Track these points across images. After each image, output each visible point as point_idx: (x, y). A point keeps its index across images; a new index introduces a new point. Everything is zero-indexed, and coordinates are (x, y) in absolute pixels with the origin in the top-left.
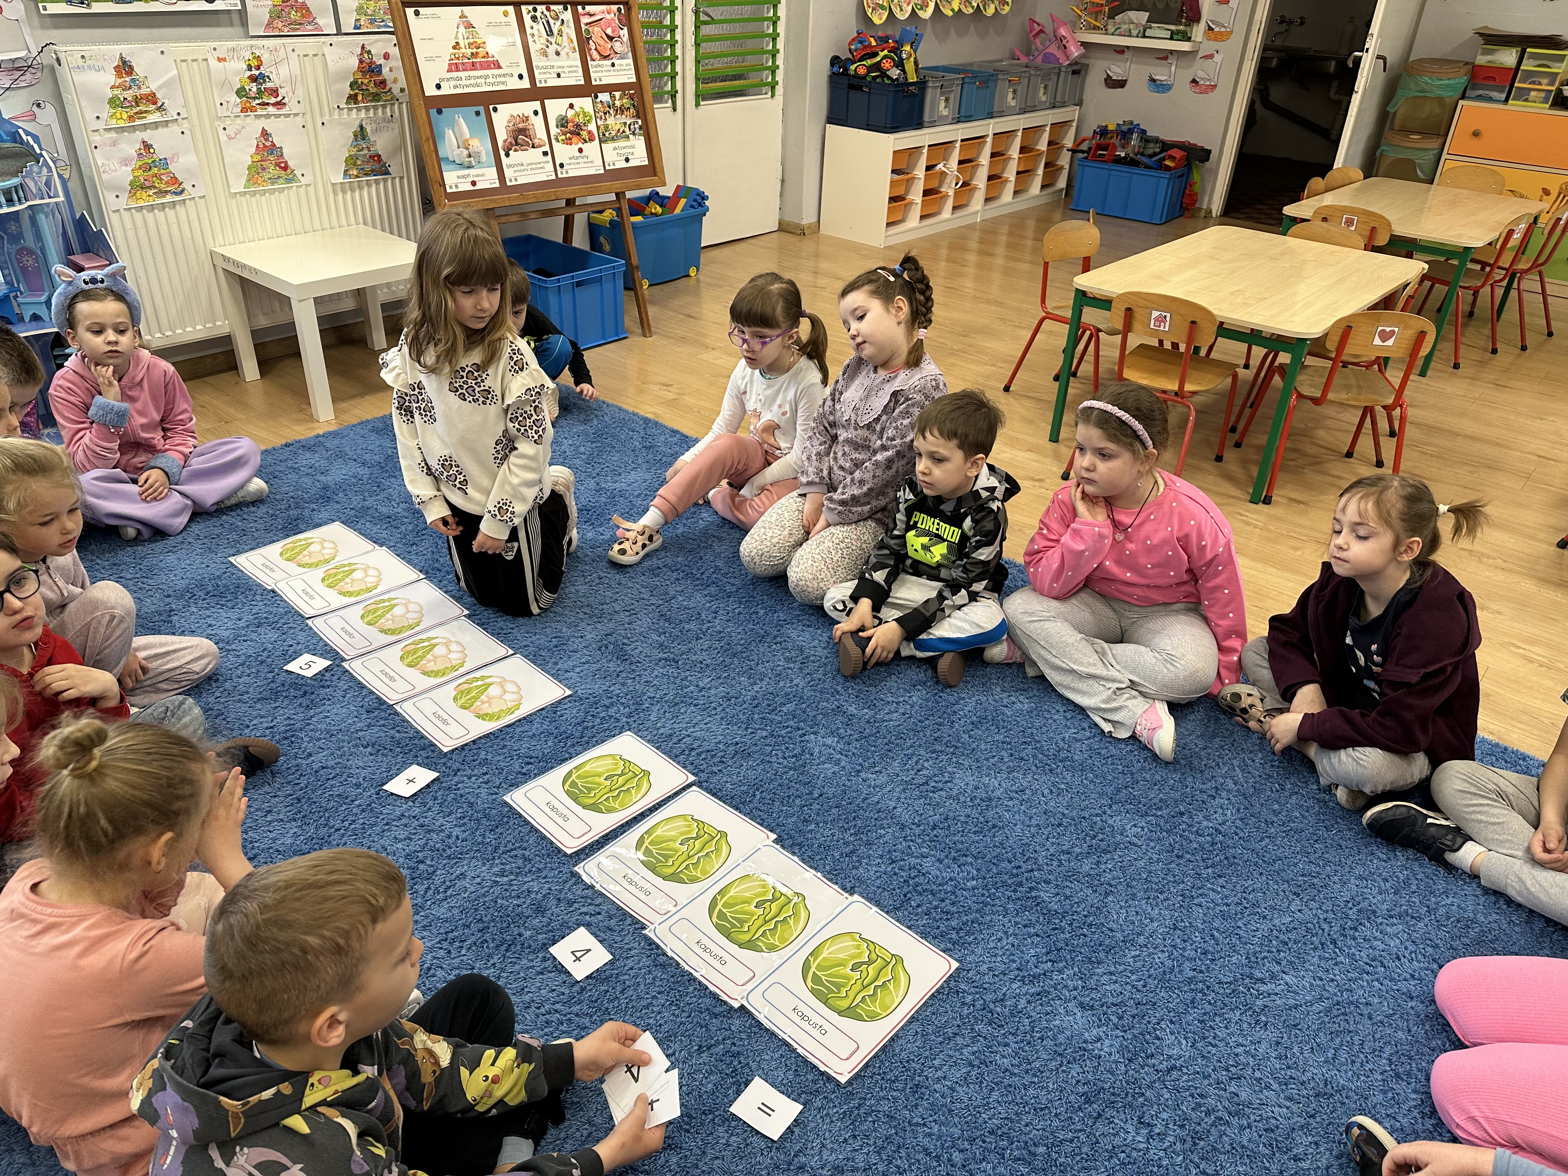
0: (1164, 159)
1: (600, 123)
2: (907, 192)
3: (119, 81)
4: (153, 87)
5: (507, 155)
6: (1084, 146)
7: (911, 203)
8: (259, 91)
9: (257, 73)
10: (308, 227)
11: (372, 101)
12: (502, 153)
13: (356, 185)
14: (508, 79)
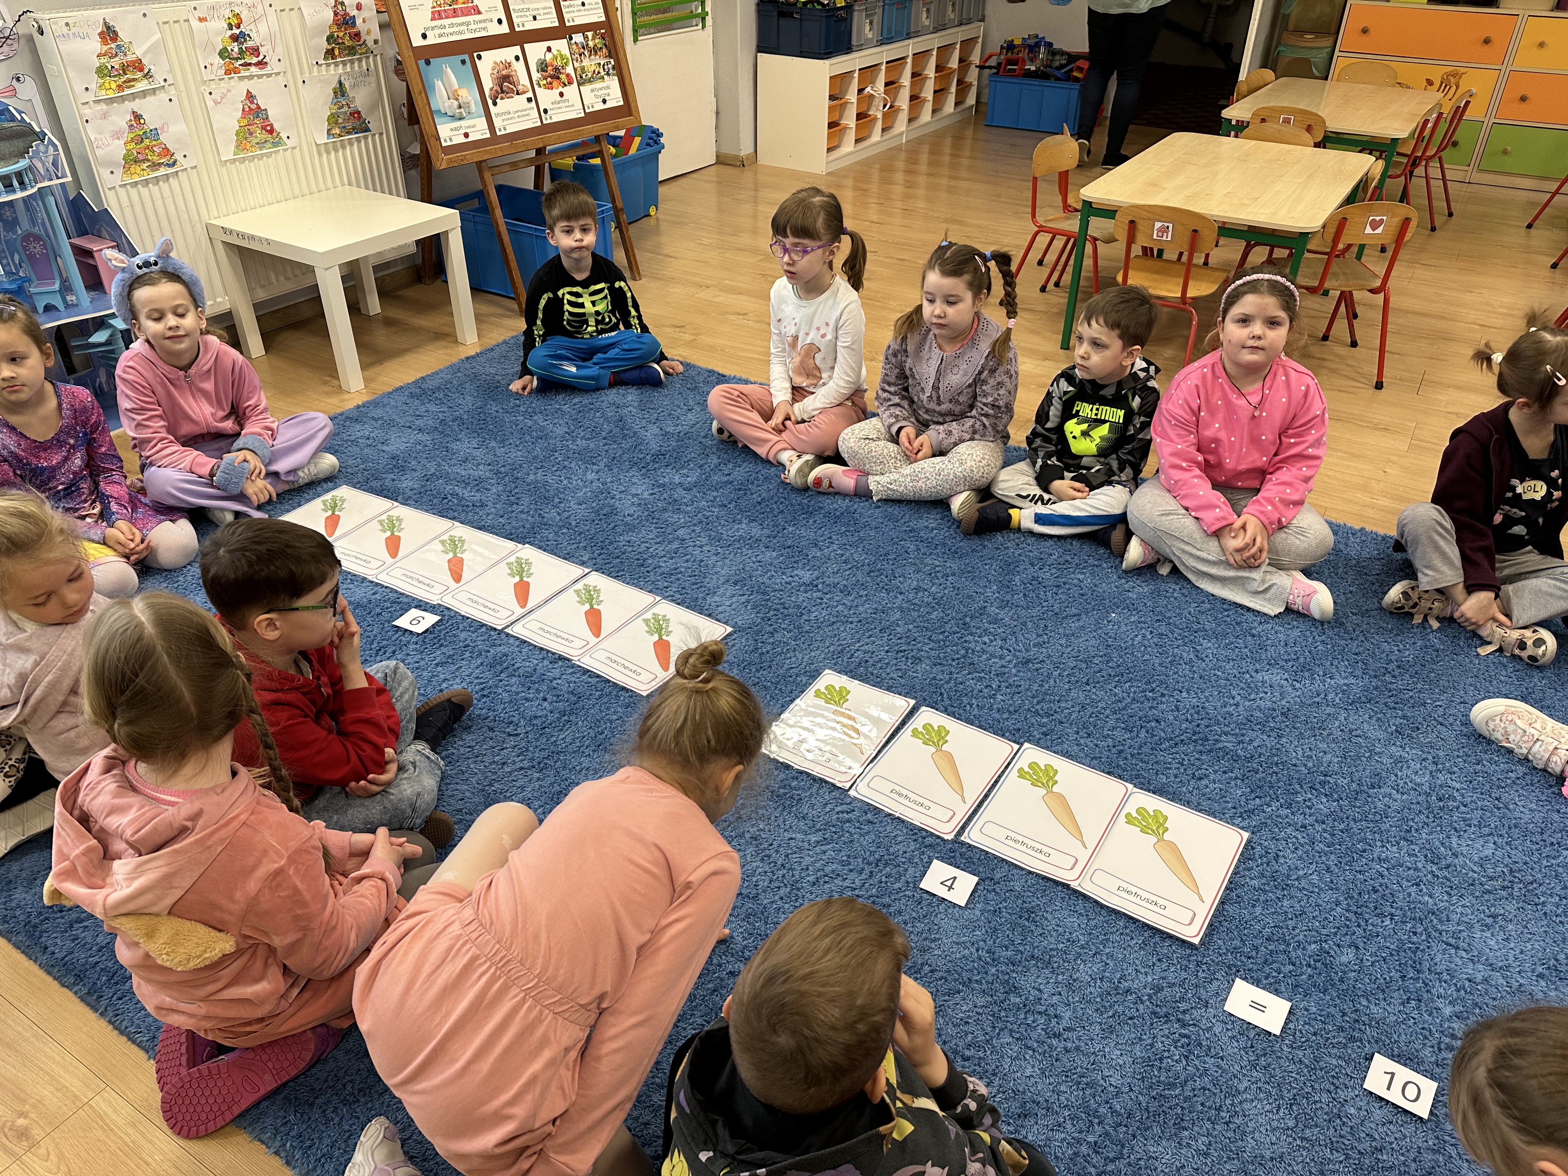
0: (1072, 70)
1: (577, 65)
2: (841, 118)
3: (105, 48)
4: (138, 51)
5: (495, 104)
6: (993, 62)
7: (846, 128)
8: (241, 51)
9: (237, 31)
10: (297, 192)
11: (349, 55)
12: (490, 102)
13: (338, 144)
14: (488, 24)
